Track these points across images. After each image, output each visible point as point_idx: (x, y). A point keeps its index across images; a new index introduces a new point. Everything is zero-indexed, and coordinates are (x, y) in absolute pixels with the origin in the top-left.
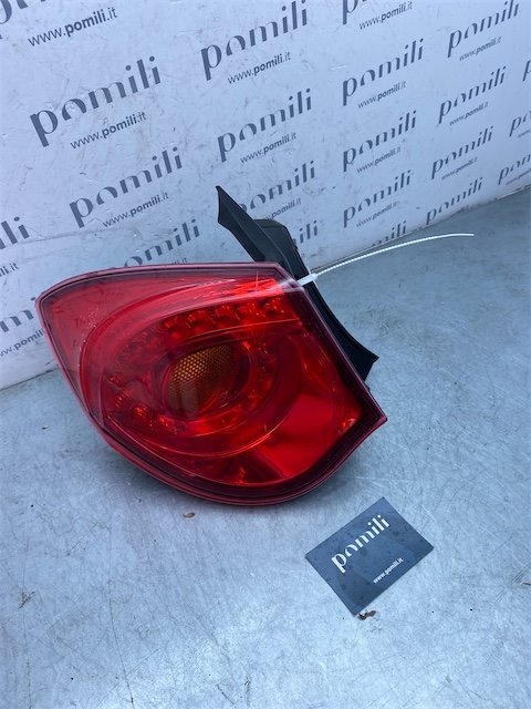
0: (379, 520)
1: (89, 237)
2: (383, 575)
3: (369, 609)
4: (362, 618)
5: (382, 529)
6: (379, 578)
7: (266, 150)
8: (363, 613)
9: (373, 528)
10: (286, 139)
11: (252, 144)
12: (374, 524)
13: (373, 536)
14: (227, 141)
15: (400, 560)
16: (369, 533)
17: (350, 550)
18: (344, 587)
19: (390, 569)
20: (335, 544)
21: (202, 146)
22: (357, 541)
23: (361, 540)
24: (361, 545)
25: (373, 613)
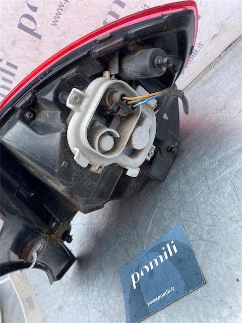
0: (171, 246)
6: (152, 302)
9: (165, 253)
12: (166, 250)
13: (162, 261)
15: (173, 289)
16: (161, 257)
22: (151, 263)
24: (152, 268)
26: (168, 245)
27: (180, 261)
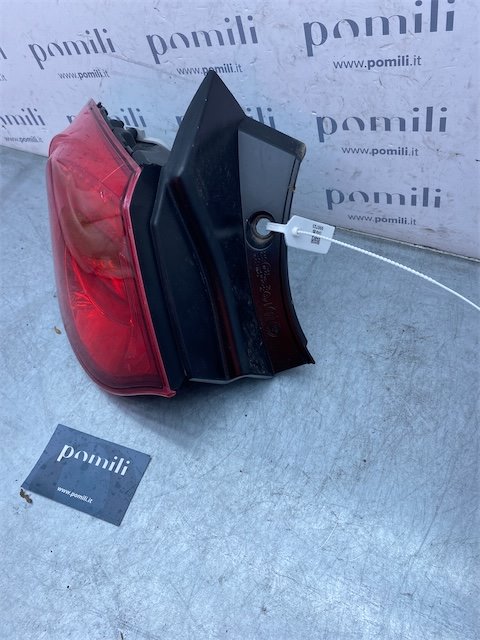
0: (124, 464)
2: (68, 492)
3: (33, 496)
4: (22, 494)
5: (116, 471)
6: (64, 491)
7: (371, 64)
8: (28, 493)
9: (113, 464)
10: (403, 61)
11: (347, 48)
12: (117, 462)
13: (104, 467)
14: (316, 32)
15: (90, 501)
16: (107, 462)
17: (82, 455)
18: (44, 467)
19: (76, 496)
21: (282, 26)
22: (93, 456)
23: (95, 460)
24: (90, 462)
25: (30, 501)
26: (122, 460)
27: (118, 485)
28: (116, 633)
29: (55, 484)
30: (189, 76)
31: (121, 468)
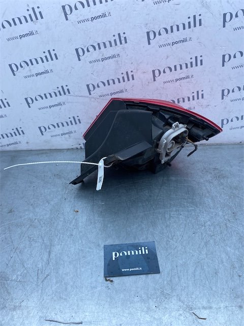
0: (145, 249)
1: (93, 99)
2: (128, 270)
3: (111, 279)
4: (107, 280)
5: (144, 253)
7: (177, 80)
8: (108, 279)
10: (188, 77)
11: (169, 76)
13: (137, 254)
15: (141, 269)
17: (123, 253)
18: (109, 265)
19: (133, 269)
20: (119, 248)
21: (144, 72)
22: (129, 252)
23: (131, 253)
24: (129, 254)
25: (112, 281)
26: (143, 248)
28: (190, 314)
29: (119, 269)
30: (104, 98)
31: (145, 251)
